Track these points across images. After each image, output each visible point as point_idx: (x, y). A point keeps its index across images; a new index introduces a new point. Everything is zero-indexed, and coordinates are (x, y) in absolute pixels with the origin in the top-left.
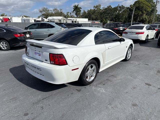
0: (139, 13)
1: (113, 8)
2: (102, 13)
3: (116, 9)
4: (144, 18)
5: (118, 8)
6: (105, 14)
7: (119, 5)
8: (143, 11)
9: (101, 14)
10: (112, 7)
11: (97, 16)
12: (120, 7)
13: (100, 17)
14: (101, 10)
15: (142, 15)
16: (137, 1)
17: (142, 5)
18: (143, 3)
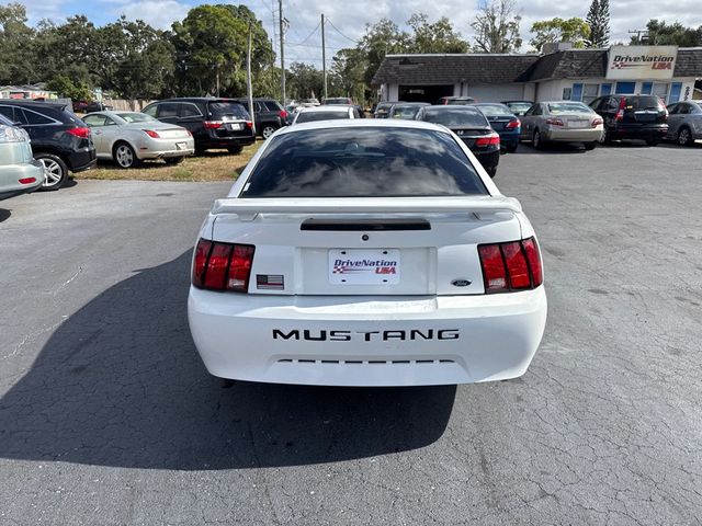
0: (215, 61)
1: (96, 27)
2: (50, 51)
3: (112, 35)
4: (237, 79)
5: (125, 32)
6: (63, 55)
7: (123, 17)
8: (229, 50)
9: (43, 54)
10: (91, 25)
11: (16, 62)
12: (131, 28)
13: (36, 70)
14: (30, 32)
15: (228, 68)
16: (197, 10)
17: (220, 28)
18: (223, 21)
